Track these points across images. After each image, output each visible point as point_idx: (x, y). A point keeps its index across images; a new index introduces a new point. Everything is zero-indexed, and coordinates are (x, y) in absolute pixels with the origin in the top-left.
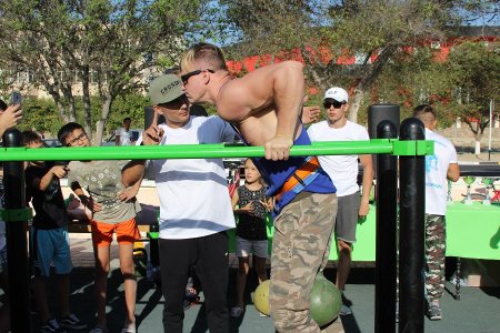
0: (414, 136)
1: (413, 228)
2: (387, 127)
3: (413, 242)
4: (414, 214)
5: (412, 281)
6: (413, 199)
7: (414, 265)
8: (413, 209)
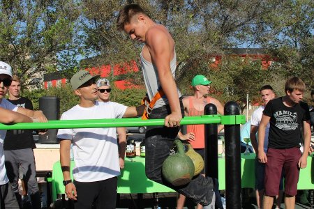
0: (233, 113)
1: (234, 169)
2: (211, 108)
3: (234, 177)
4: (234, 161)
5: (234, 202)
6: (234, 151)
7: (235, 192)
8: (234, 157)
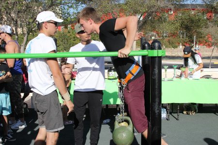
0: (157, 48)
2: (146, 45)
4: (157, 81)
6: (157, 75)
8: (157, 79)
